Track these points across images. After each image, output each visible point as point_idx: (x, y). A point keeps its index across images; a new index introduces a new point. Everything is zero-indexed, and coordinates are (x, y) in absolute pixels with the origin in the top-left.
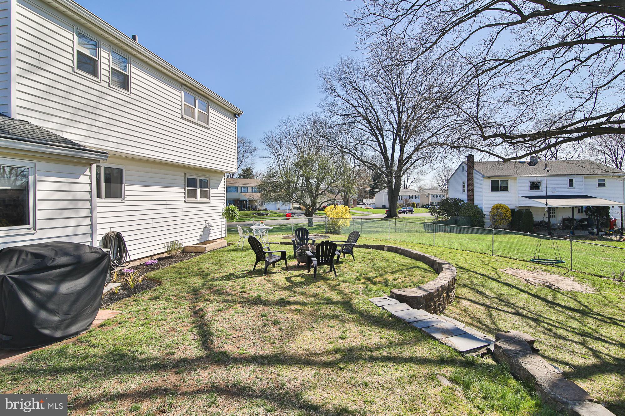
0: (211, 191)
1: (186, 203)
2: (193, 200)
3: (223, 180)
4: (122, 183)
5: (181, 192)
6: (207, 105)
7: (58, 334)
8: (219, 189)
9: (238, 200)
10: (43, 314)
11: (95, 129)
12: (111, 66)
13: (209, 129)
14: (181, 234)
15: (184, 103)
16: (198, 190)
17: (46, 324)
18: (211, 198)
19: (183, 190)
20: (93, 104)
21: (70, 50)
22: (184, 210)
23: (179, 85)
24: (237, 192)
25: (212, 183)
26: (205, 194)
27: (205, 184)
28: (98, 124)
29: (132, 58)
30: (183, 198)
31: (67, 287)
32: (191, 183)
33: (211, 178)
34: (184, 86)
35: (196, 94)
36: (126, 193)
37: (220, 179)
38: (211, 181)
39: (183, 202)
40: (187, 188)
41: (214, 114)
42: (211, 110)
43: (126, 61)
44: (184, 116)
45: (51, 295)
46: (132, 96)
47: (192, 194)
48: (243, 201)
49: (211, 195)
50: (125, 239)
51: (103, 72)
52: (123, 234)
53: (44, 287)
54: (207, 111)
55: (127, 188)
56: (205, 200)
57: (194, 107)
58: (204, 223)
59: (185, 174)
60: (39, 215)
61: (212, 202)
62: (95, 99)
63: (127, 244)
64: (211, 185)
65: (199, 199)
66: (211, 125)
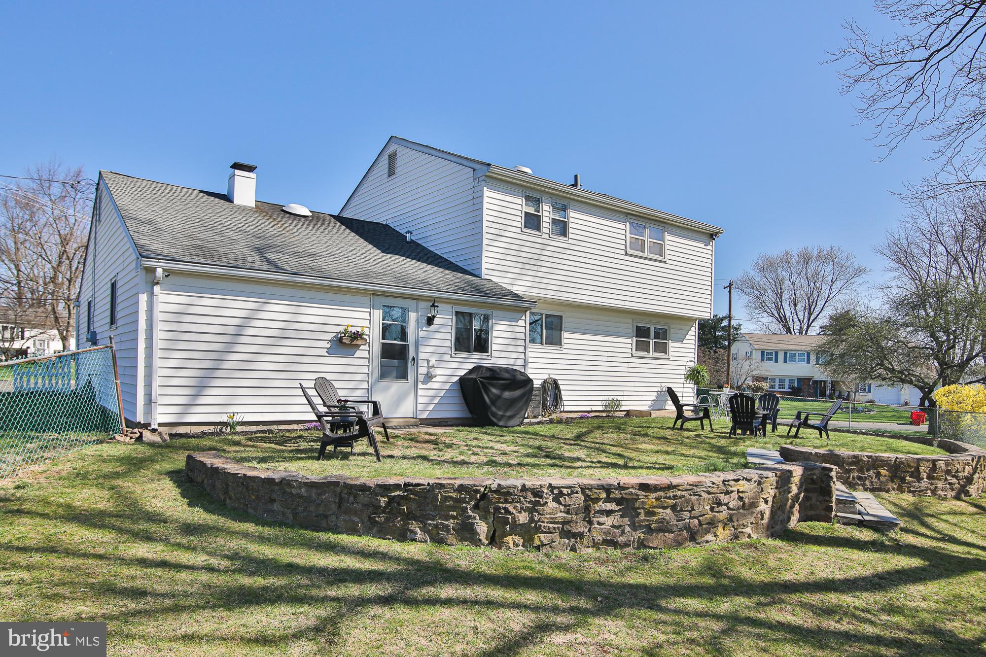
0: (671, 344)
1: (633, 356)
2: (644, 354)
3: (693, 329)
4: (561, 330)
5: (627, 343)
6: (664, 232)
7: (501, 423)
8: (685, 341)
9: (809, 379)
10: (494, 409)
11: (537, 279)
12: (552, 217)
13: (665, 262)
14: (626, 393)
15: (629, 235)
16: (652, 343)
17: (494, 415)
18: (671, 354)
19: (629, 341)
20: (536, 257)
21: (519, 213)
22: (630, 365)
23: (623, 216)
24: (808, 362)
25: (672, 333)
26: (662, 348)
27: (661, 334)
28: (540, 274)
29: (572, 203)
30: (630, 351)
31: (507, 394)
32: (641, 332)
33: (672, 326)
34: (629, 216)
35: (645, 221)
36: (565, 341)
37: (689, 327)
38: (672, 331)
39: (630, 355)
40: (635, 339)
41: (671, 241)
42: (668, 237)
43: (564, 209)
44: (629, 251)
45: (499, 397)
46: (571, 241)
47: (642, 346)
48: (821, 381)
49: (671, 349)
50: (562, 387)
51: (545, 225)
52: (560, 382)
53: (494, 391)
54: (663, 239)
55: (565, 335)
56: (662, 355)
57: (643, 238)
58: (659, 385)
59: (634, 321)
60: (495, 347)
61: (672, 358)
62: (538, 251)
63: (563, 392)
64: (672, 335)
65: (652, 353)
66: (667, 257)
